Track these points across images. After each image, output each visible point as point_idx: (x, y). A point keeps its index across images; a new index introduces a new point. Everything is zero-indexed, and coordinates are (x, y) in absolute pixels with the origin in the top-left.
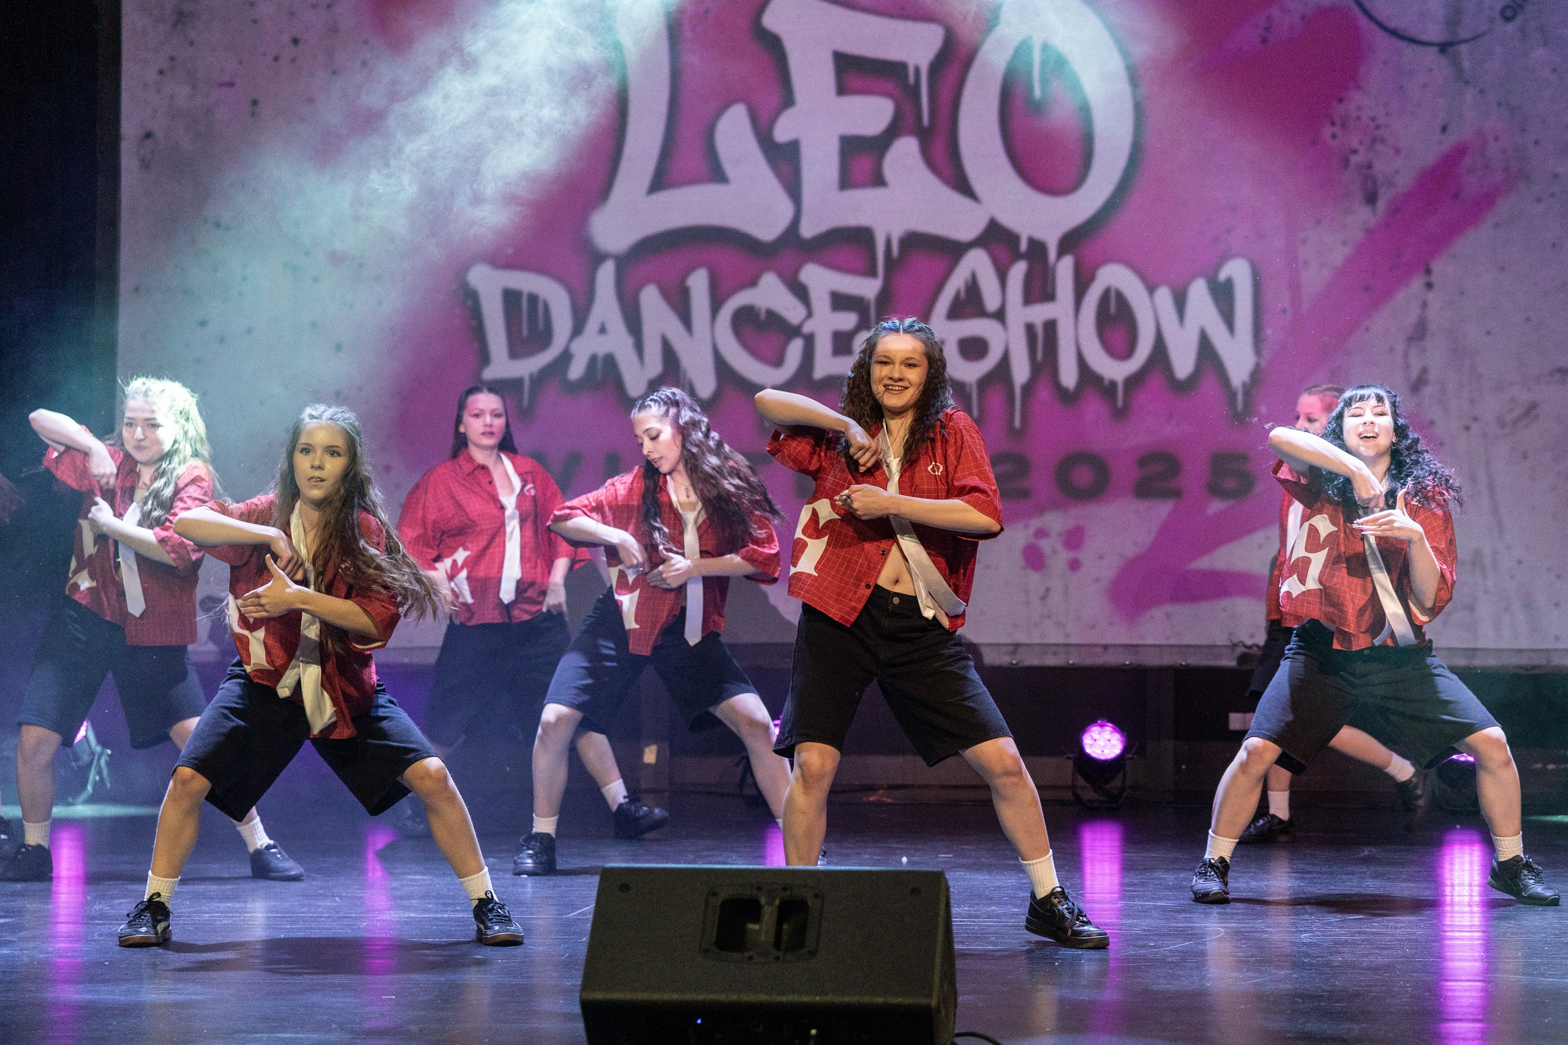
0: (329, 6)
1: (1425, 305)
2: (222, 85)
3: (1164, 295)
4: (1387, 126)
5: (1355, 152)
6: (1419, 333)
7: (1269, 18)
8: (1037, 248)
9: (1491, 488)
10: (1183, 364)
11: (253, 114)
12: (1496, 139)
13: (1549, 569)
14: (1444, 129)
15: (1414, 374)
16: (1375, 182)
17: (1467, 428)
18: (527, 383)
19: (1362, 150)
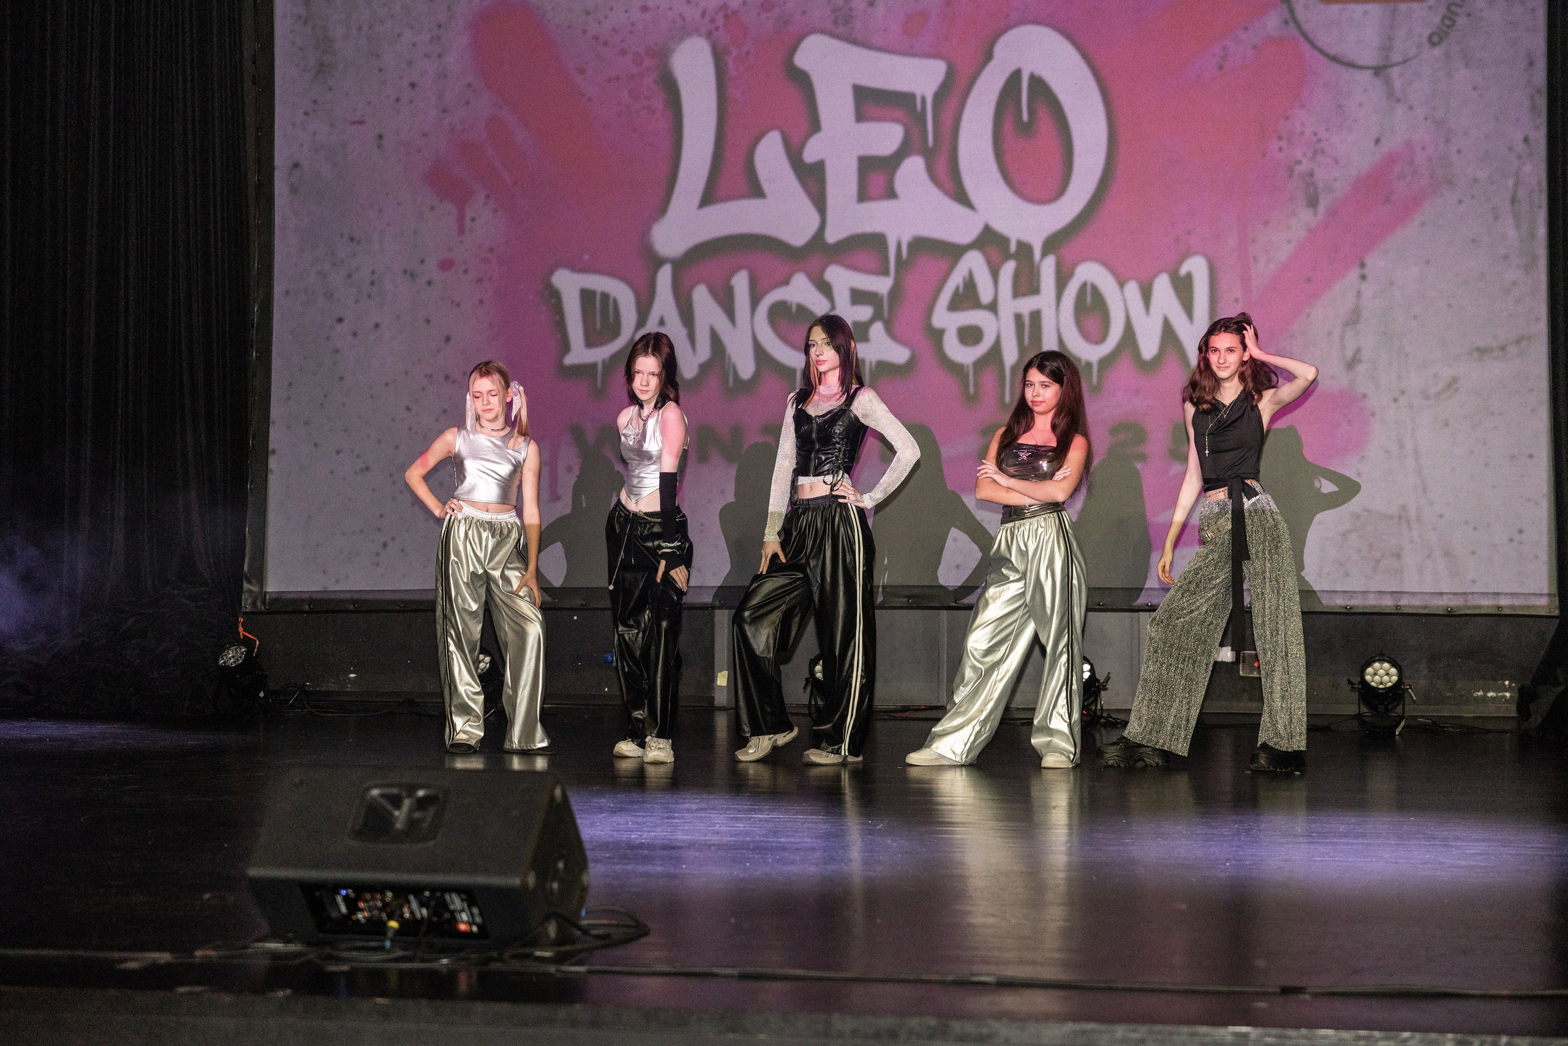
0: (440, 56)
1: (1359, 294)
2: (354, 123)
3: (1132, 289)
4: (1327, 140)
5: (1299, 162)
6: (1354, 318)
7: (1225, 48)
8: (1025, 249)
9: (1417, 453)
10: (1149, 347)
11: (380, 146)
12: (1424, 148)
13: (1467, 523)
14: (1377, 141)
15: (1349, 354)
16: (1316, 189)
17: (1396, 400)
18: (600, 367)
19: (1305, 162)
